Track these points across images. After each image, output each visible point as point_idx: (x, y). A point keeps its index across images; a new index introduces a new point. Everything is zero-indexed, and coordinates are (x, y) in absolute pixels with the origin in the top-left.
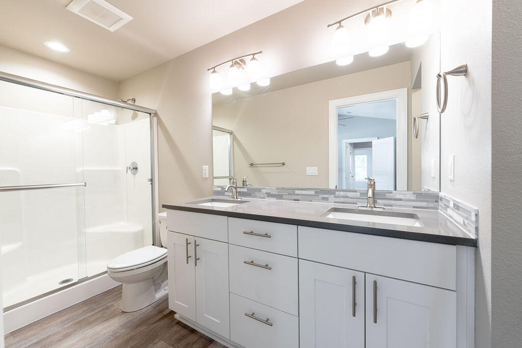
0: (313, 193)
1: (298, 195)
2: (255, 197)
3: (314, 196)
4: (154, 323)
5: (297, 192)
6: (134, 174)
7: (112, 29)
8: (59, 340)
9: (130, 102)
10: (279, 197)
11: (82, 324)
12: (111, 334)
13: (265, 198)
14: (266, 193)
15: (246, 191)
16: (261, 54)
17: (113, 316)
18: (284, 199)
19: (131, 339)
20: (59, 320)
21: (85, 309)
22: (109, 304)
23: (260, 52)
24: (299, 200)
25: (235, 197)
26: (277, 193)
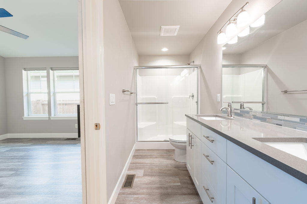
0: (297, 120)
1: (281, 120)
2: (246, 117)
3: (300, 123)
4: (181, 170)
5: (279, 117)
6: (193, 99)
7: (175, 34)
8: (154, 158)
9: (192, 64)
10: (263, 119)
11: (162, 157)
12: (166, 164)
13: (252, 119)
14: (253, 115)
15: (239, 112)
16: (247, 4)
17: (171, 159)
18: (267, 122)
19: (170, 170)
20: (157, 152)
21: (165, 152)
22: (172, 154)
23: (246, 4)
24: (281, 125)
25: (230, 115)
26: (261, 116)
